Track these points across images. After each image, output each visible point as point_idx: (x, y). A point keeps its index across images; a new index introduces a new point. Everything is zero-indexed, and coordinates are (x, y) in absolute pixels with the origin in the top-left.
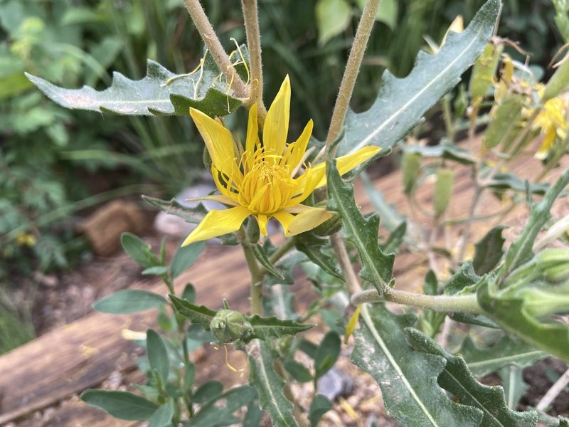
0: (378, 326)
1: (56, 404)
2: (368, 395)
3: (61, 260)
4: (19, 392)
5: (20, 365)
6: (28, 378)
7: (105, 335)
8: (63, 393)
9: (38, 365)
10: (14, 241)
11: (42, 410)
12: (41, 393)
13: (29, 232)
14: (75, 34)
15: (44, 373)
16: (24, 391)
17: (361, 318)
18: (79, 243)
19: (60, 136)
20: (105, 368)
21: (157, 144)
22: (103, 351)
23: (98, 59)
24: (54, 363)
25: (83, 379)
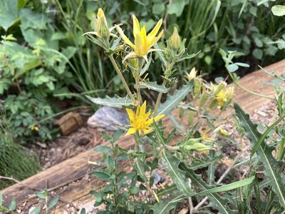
0: (166, 155)
1: (67, 185)
2: (169, 182)
3: (50, 137)
4: (54, 181)
5: (53, 173)
6: (56, 177)
7: (82, 163)
8: (69, 181)
9: (59, 173)
10: (30, 129)
11: (63, 187)
12: (62, 181)
13: (36, 126)
14: (57, 45)
15: (62, 175)
16: (56, 181)
17: (162, 153)
18: (56, 130)
19: (51, 87)
20: (83, 173)
21: (88, 89)
22: (82, 168)
23: (66, 56)
24: (65, 172)
25: (76, 177)
